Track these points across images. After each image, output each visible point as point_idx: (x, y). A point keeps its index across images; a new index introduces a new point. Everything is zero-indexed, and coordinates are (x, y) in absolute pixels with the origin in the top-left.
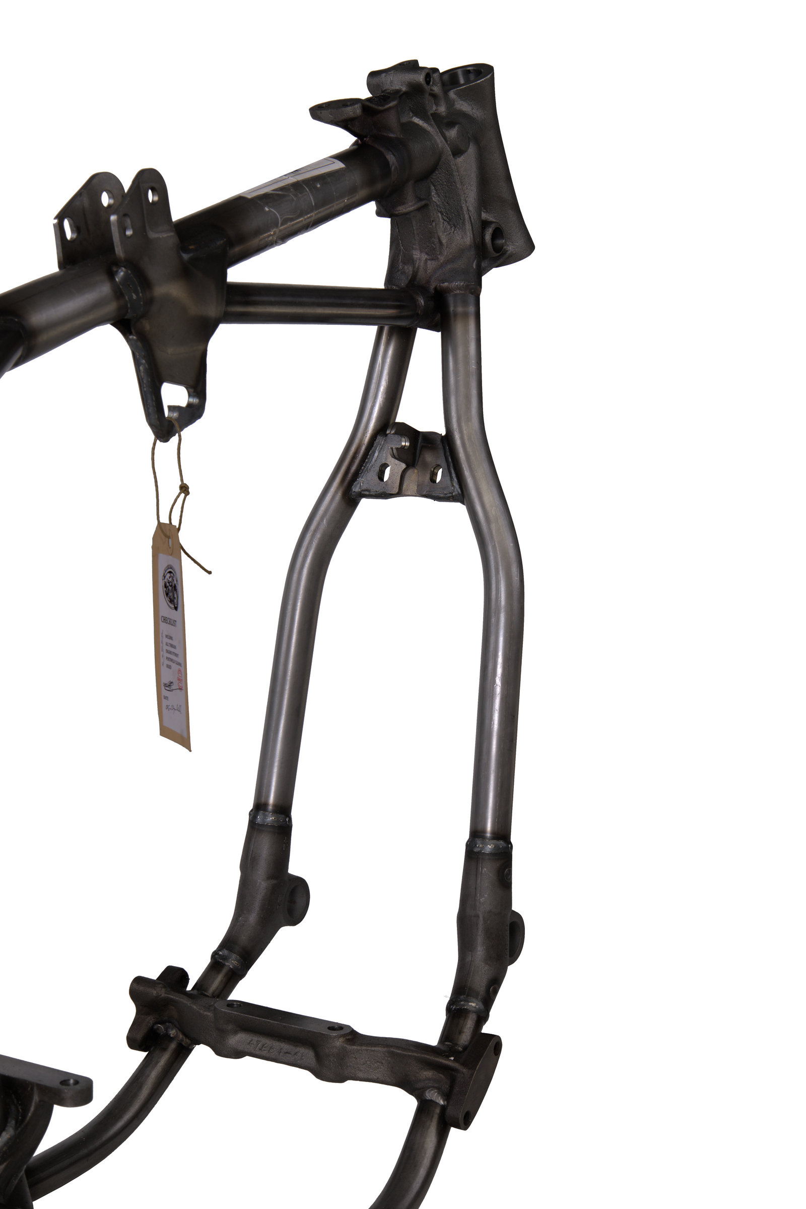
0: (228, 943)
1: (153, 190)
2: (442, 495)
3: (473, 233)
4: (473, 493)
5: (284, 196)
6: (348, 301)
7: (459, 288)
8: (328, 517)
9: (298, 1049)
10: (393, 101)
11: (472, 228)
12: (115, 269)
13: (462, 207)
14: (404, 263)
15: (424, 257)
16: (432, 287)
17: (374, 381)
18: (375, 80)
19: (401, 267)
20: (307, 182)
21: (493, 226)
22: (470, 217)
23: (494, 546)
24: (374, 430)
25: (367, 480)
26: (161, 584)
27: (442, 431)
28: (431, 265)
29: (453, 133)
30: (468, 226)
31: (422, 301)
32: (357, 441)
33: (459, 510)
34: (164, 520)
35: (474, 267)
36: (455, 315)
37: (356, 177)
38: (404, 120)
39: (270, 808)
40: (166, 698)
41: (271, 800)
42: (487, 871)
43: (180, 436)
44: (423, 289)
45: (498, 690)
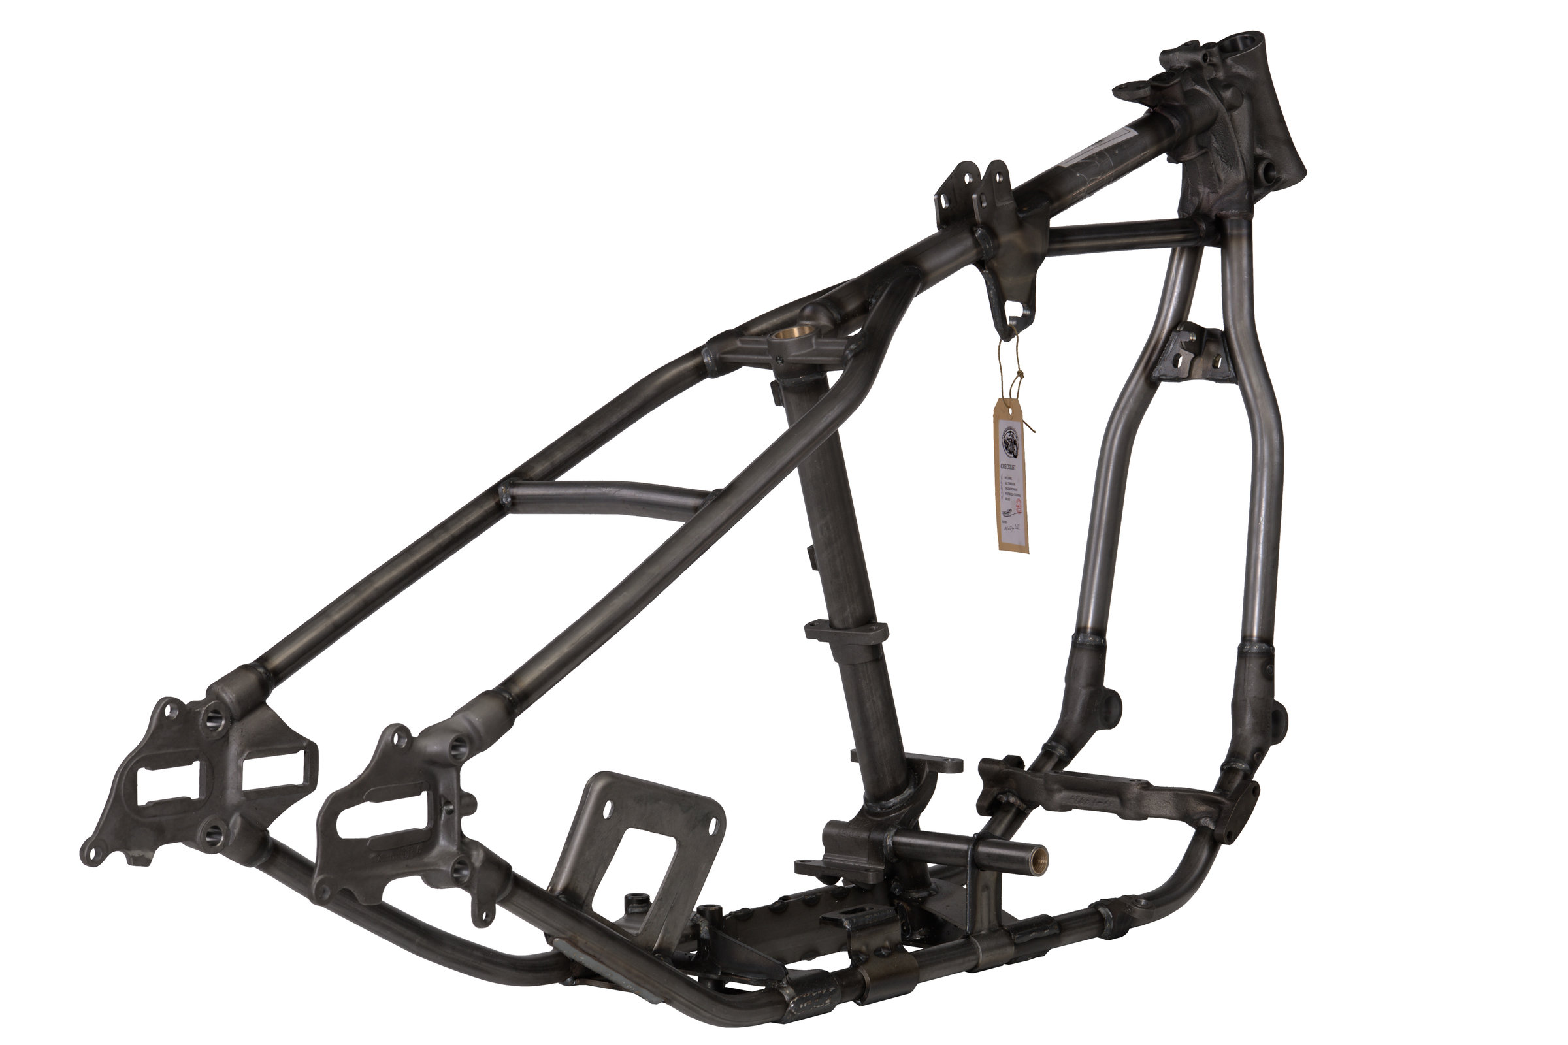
0: (1057, 737)
1: (1000, 174)
2: (1221, 378)
3: (1245, 171)
4: (1244, 376)
5: (1091, 163)
6: (1142, 233)
7: (1234, 215)
8: (1134, 397)
9: (1108, 799)
10: (1177, 78)
11: (1245, 167)
12: (975, 229)
13: (1235, 152)
14: (1193, 195)
15: (1207, 190)
16: (1213, 214)
17: (1170, 288)
18: (1166, 57)
19: (1189, 198)
20: (1108, 150)
21: (1265, 162)
22: (1243, 159)
23: (1260, 417)
24: (1169, 327)
25: (1164, 367)
26: (1001, 441)
27: (1222, 328)
28: (1212, 197)
29: (1228, 94)
30: (1241, 167)
31: (1204, 227)
32: (1156, 336)
33: (1234, 389)
34: (1006, 396)
35: (1246, 198)
36: (1232, 236)
37: (1147, 139)
38: (1189, 88)
39: (1089, 630)
40: (1005, 522)
41: (1090, 624)
42: (1254, 666)
43: (1017, 337)
44: (1205, 216)
45: (1262, 527)
